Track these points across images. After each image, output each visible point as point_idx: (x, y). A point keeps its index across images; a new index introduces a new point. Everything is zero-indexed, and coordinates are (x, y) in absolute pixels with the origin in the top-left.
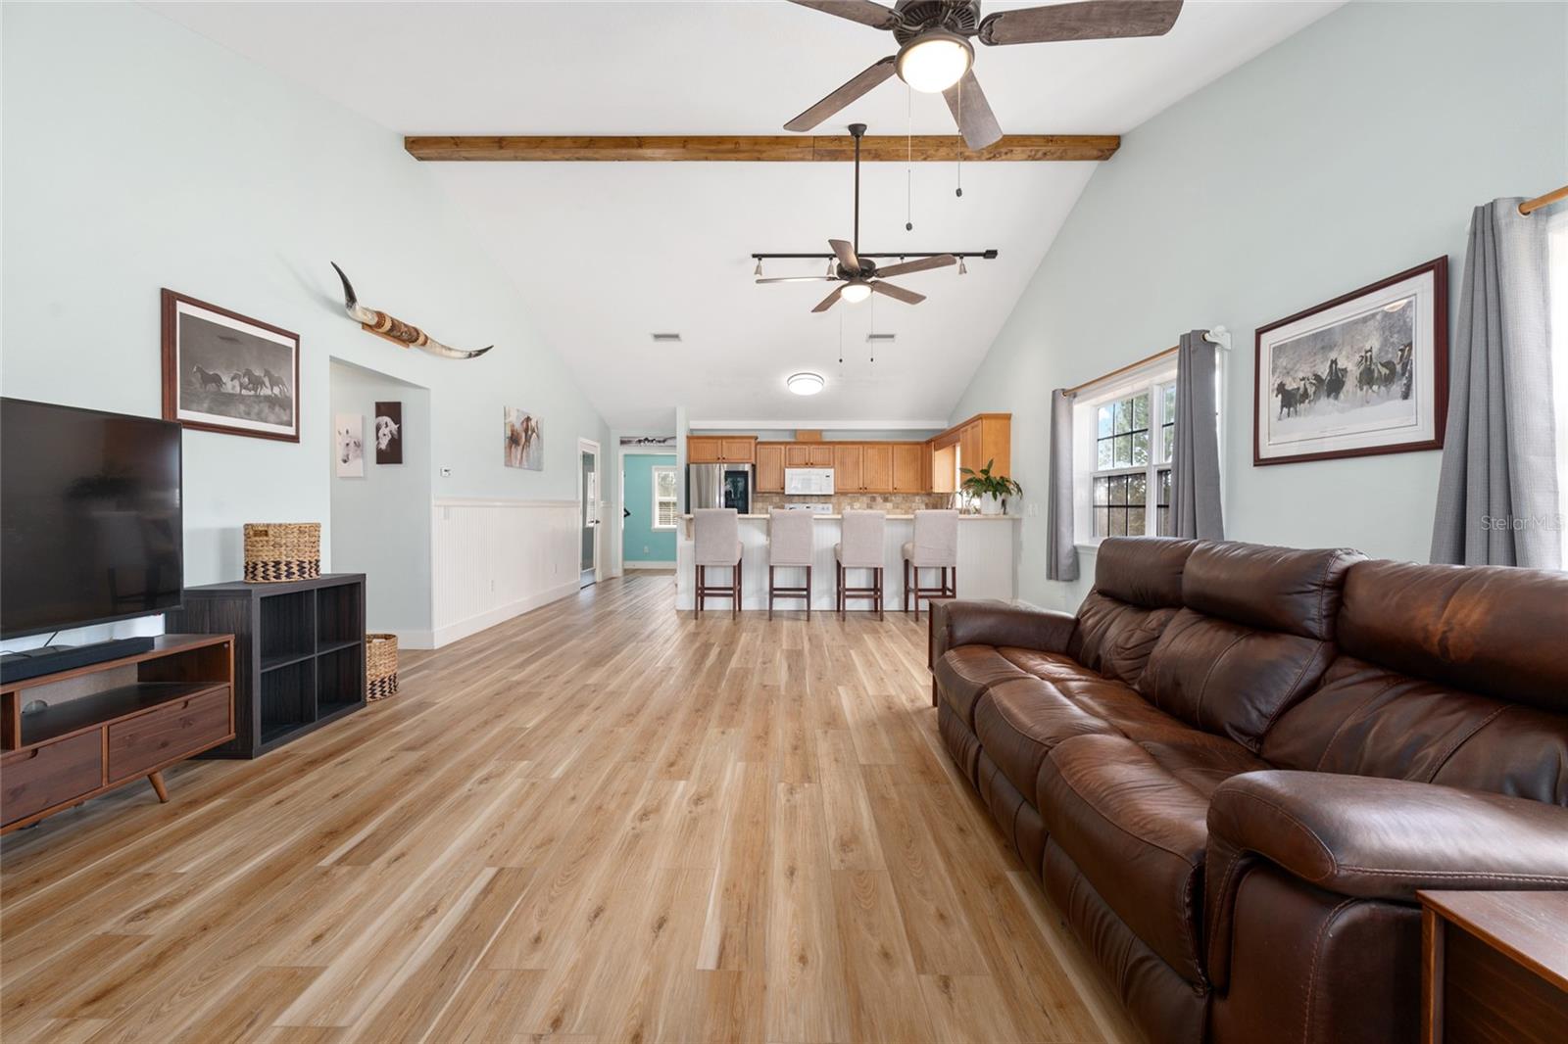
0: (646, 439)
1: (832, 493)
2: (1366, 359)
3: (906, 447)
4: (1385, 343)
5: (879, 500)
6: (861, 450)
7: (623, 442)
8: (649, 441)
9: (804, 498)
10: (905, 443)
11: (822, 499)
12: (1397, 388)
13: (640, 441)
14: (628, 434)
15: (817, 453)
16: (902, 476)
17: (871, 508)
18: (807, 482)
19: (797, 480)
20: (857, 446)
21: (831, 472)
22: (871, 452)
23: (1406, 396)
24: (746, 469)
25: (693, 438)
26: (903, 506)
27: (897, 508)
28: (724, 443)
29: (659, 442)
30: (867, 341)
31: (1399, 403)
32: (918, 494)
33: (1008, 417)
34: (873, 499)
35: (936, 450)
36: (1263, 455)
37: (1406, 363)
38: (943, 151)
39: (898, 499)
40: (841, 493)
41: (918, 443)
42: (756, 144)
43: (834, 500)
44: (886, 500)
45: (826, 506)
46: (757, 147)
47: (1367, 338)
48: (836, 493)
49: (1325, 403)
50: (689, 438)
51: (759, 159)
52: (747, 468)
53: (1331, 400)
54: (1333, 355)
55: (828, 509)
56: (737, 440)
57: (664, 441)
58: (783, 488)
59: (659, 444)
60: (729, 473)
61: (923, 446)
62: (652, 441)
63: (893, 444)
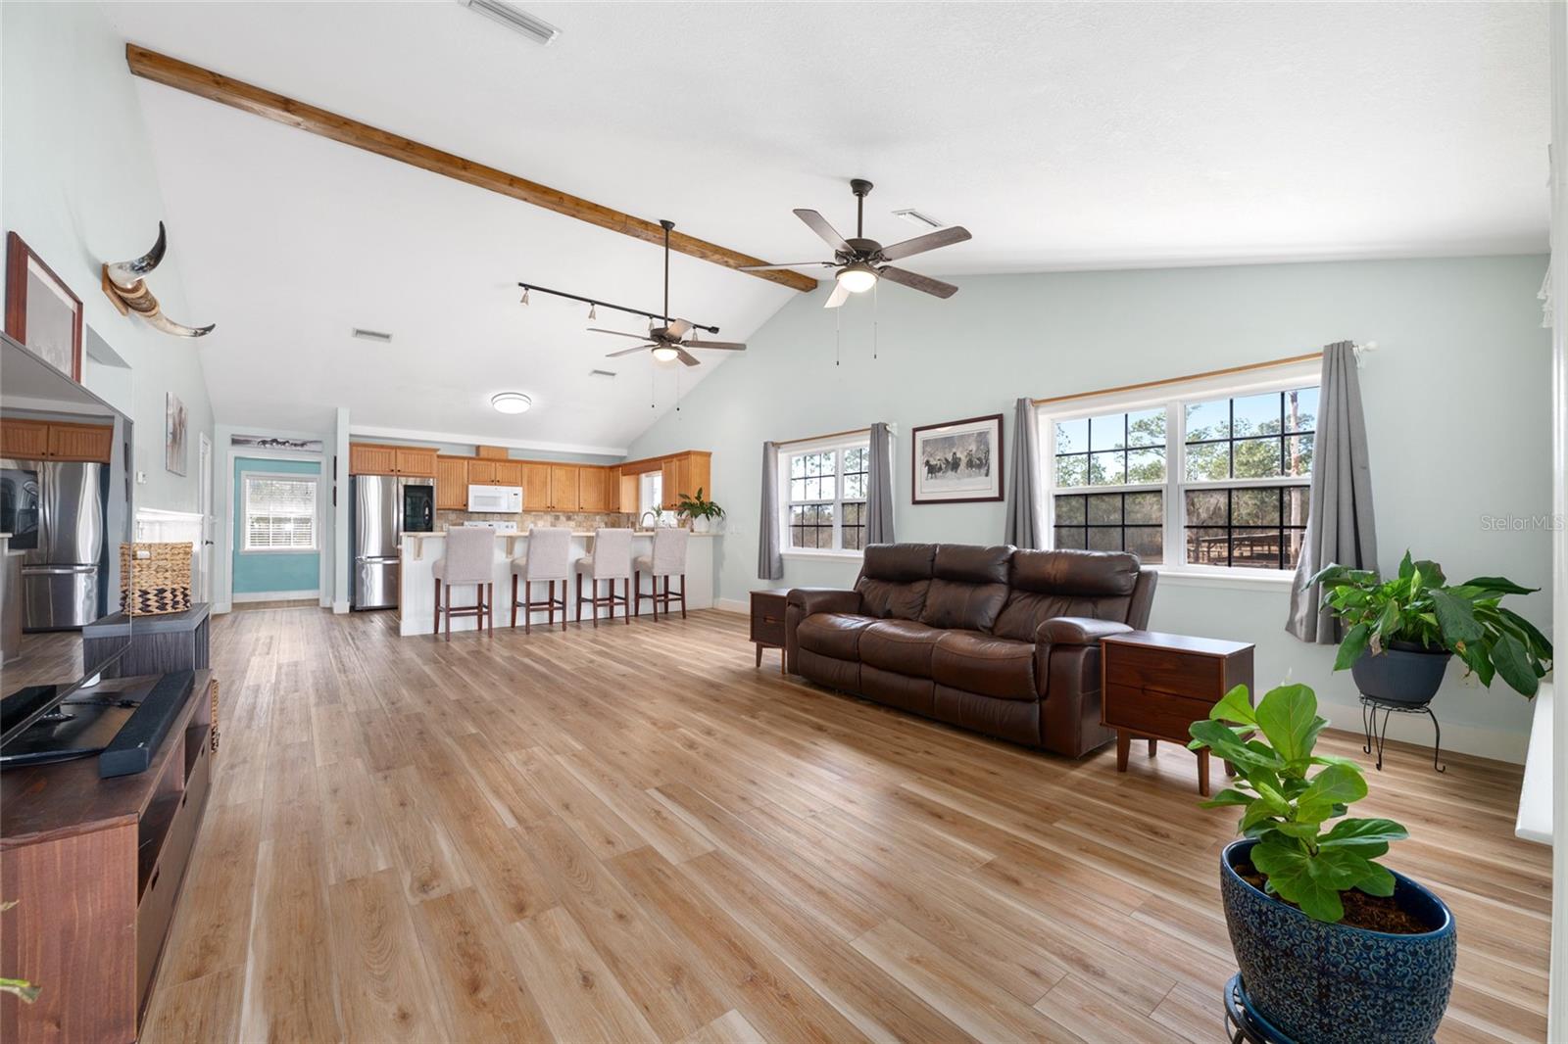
0: (274, 441)
1: (520, 511)
2: (969, 454)
3: (592, 470)
4: (978, 448)
5: (563, 518)
6: (549, 471)
7: (235, 442)
8: (278, 443)
9: (485, 515)
10: (591, 467)
11: (508, 517)
12: (983, 471)
13: (264, 442)
14: (242, 431)
15: (500, 471)
16: (589, 498)
17: (555, 526)
18: (495, 499)
19: (479, 496)
20: (544, 466)
21: (519, 490)
22: (559, 473)
23: (987, 475)
24: (431, 484)
25: (359, 447)
26: (585, 524)
28: (398, 453)
29: (296, 445)
30: (590, 375)
31: (984, 478)
32: (598, 514)
33: (709, 455)
34: (557, 518)
35: (623, 476)
36: (918, 498)
37: (987, 460)
38: (717, 257)
39: (580, 518)
40: (528, 512)
41: (602, 467)
42: (578, 204)
43: (517, 518)
44: (569, 518)
45: (510, 524)
46: (578, 208)
47: (970, 445)
48: (523, 511)
49: (950, 473)
50: (352, 445)
51: (573, 216)
52: (431, 482)
53: (953, 473)
54: (954, 450)
55: (512, 527)
56: (415, 452)
57: (302, 445)
58: (466, 505)
59: (294, 448)
60: (406, 487)
61: (608, 470)
62: (284, 443)
63: (580, 467)
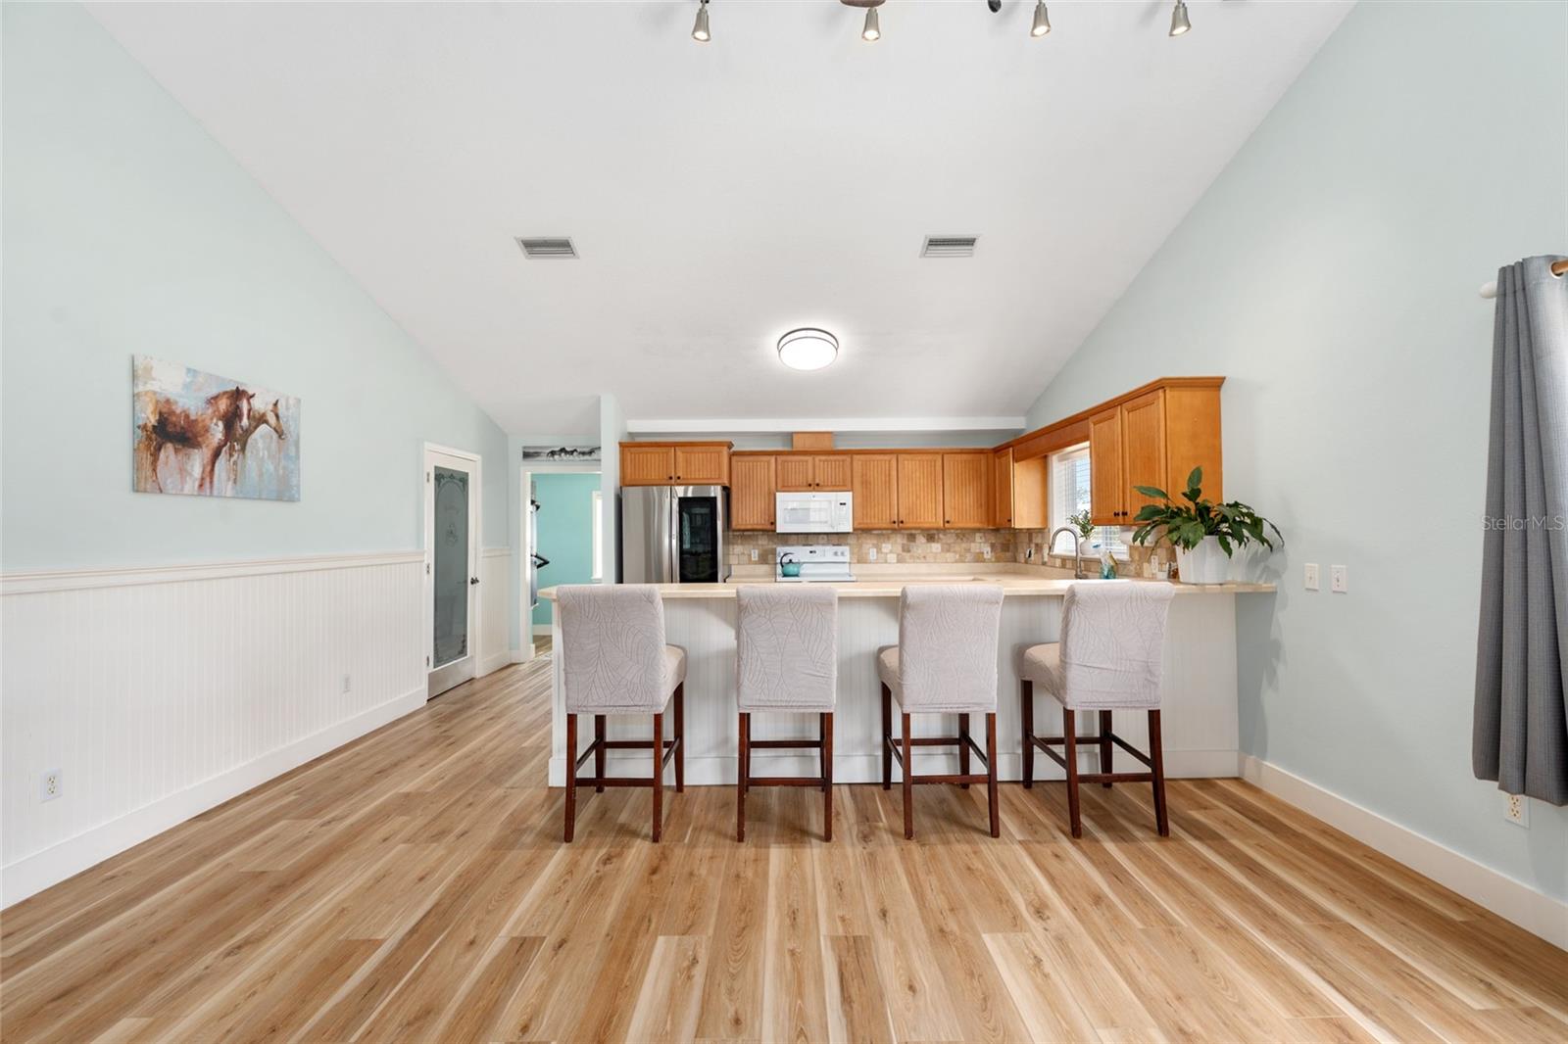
0: (563, 450)
1: (851, 530)
3: (965, 457)
5: (921, 540)
6: (894, 463)
7: (527, 455)
8: (566, 452)
9: (806, 538)
10: (962, 452)
11: (835, 539)
13: (553, 453)
14: (534, 442)
15: (821, 467)
16: (962, 504)
17: (911, 551)
18: (811, 513)
19: (798, 510)
20: (887, 457)
21: (847, 497)
22: (909, 465)
24: (713, 495)
25: (632, 447)
26: (957, 548)
27: (948, 551)
28: (679, 453)
29: (583, 453)
32: (979, 530)
33: (1215, 384)
34: (912, 538)
35: (1016, 460)
39: (950, 538)
40: (862, 531)
41: (981, 452)
43: (852, 540)
44: (931, 538)
45: (839, 549)
48: (854, 529)
50: (624, 446)
52: (716, 492)
55: (842, 554)
56: (696, 449)
57: (590, 453)
58: (773, 523)
59: (582, 458)
60: (683, 501)
61: (991, 455)
62: (572, 452)
63: (943, 453)
